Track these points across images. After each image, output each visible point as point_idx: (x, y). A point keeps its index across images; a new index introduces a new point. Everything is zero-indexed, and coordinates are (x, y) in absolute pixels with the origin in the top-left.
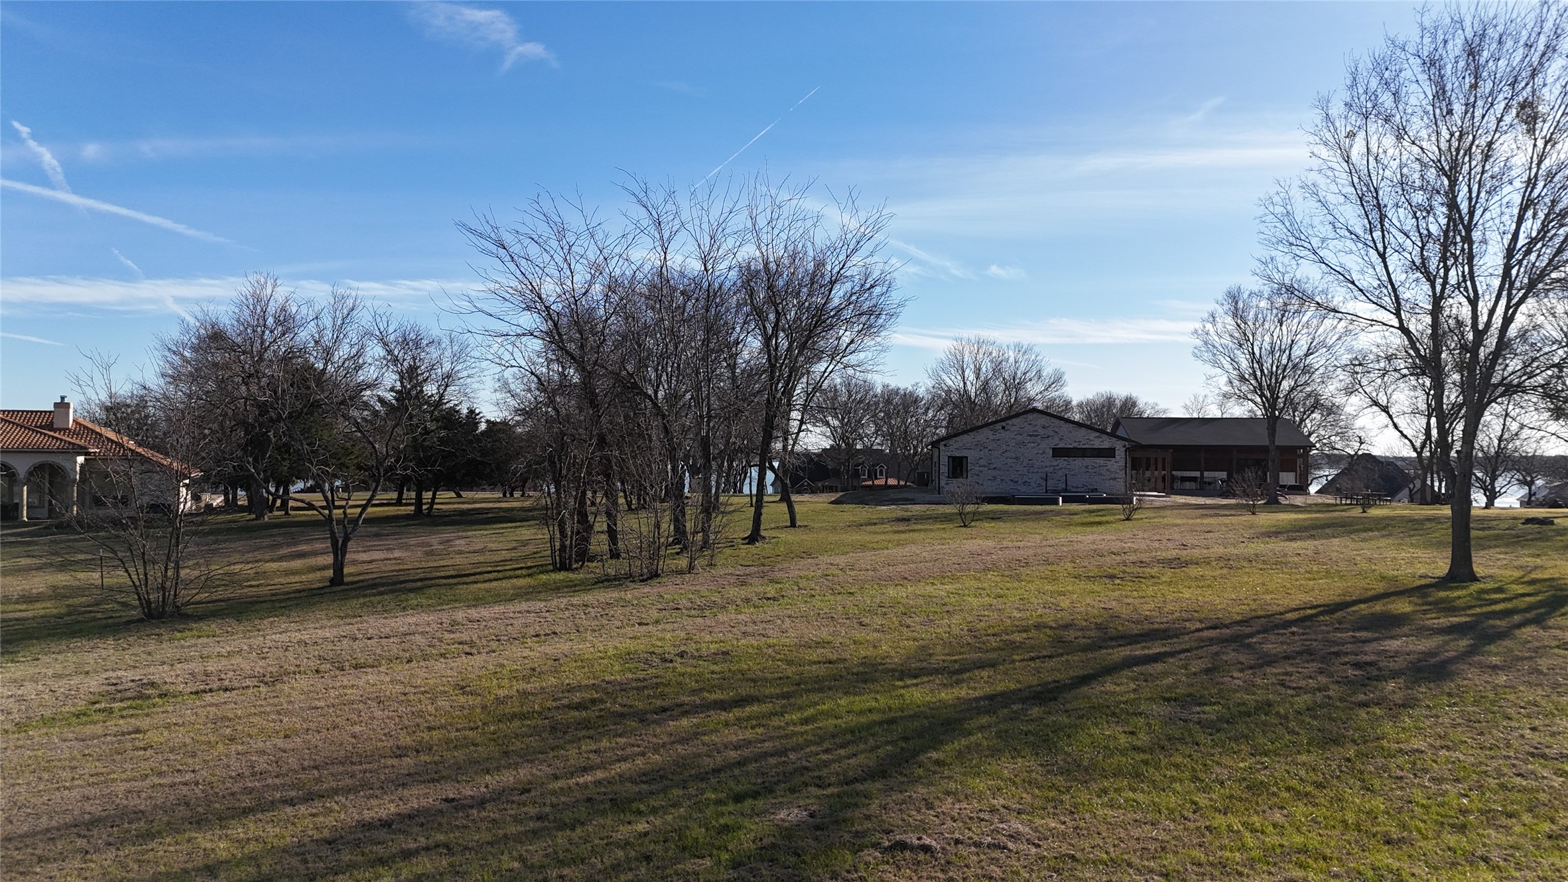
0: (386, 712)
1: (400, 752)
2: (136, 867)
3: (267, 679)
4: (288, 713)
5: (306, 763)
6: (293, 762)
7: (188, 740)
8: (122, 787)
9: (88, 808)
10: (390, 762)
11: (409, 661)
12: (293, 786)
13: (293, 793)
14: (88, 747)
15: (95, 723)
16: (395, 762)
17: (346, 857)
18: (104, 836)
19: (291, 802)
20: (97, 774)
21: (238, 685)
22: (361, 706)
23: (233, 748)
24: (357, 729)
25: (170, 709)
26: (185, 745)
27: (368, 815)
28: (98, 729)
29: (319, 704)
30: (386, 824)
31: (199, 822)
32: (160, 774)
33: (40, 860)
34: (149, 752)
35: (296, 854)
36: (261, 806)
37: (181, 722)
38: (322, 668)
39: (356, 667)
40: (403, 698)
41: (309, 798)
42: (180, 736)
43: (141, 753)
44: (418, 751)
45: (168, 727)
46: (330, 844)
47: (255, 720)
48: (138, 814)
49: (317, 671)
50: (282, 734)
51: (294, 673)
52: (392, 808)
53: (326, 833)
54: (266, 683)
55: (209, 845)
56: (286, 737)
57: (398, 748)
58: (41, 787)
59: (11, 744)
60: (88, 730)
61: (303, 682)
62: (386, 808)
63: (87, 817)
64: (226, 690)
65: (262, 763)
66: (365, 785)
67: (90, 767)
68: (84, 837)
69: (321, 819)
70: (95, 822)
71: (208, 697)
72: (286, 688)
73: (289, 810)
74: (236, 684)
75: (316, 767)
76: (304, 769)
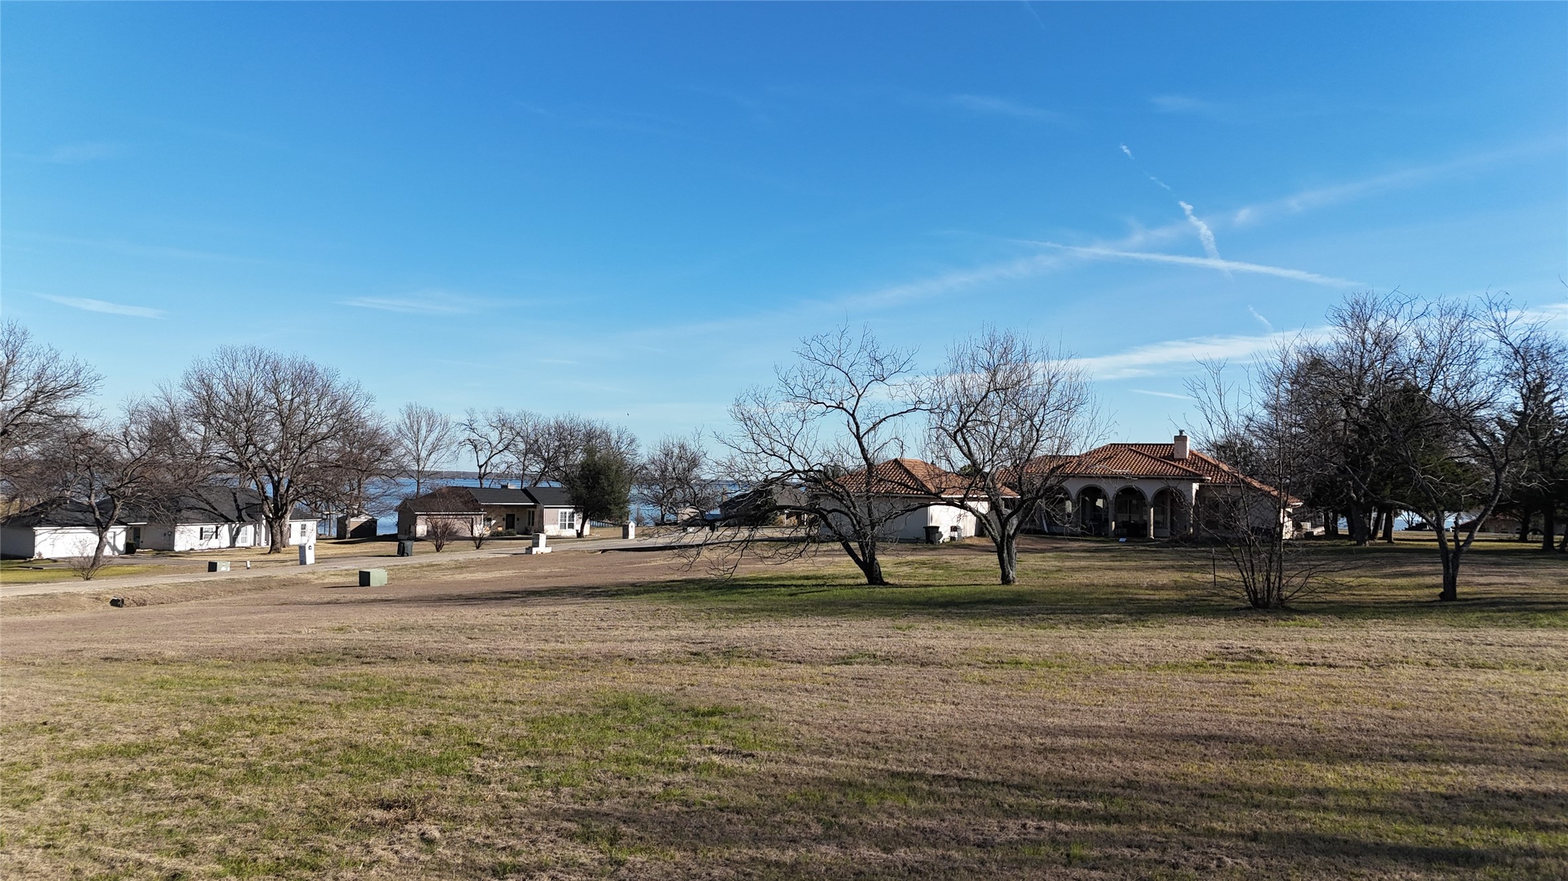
0: (1512, 706)
1: (1531, 742)
2: (1248, 774)
3: (1372, 663)
4: (1394, 691)
5: (1417, 731)
6: (1403, 729)
7: (1293, 696)
8: (1234, 718)
9: (1205, 725)
10: (1516, 747)
11: (1541, 668)
12: (1403, 746)
13: (1404, 752)
14: (1205, 687)
15: (1211, 673)
16: (1526, 748)
17: (1466, 813)
18: (1220, 747)
19: (1402, 759)
20: (1212, 706)
21: (1343, 664)
22: (1480, 697)
23: (1339, 708)
24: (1476, 714)
25: (1276, 672)
26: (1291, 698)
27: (1490, 784)
28: (1214, 677)
29: (1430, 689)
30: (1515, 796)
31: (1306, 756)
32: (1268, 715)
33: (1167, 752)
34: (1257, 699)
35: (1409, 799)
36: (1367, 755)
37: (1287, 682)
38: (1433, 662)
39: (1473, 666)
40: (1533, 697)
41: (1421, 759)
42: (1285, 692)
43: (1251, 698)
44: (1553, 744)
45: (1275, 684)
46: (1446, 798)
47: (1362, 691)
48: (1250, 740)
49: (1427, 664)
50: (1390, 706)
51: (1401, 662)
52: (1522, 784)
53: (1442, 789)
54: (1371, 667)
55: (1316, 773)
56: (1394, 708)
57: (1527, 736)
58: (1167, 706)
59: (1143, 676)
60: (1205, 677)
61: (1410, 671)
62: (1517, 782)
63: (1205, 732)
64: (1330, 666)
65: (1369, 724)
66: (1484, 761)
67: (1205, 700)
68: (1203, 744)
69: (1436, 777)
70: (1211, 737)
71: (1312, 669)
72: (1394, 673)
73: (1400, 764)
74: (1339, 662)
75: (1430, 737)
76: (1415, 736)
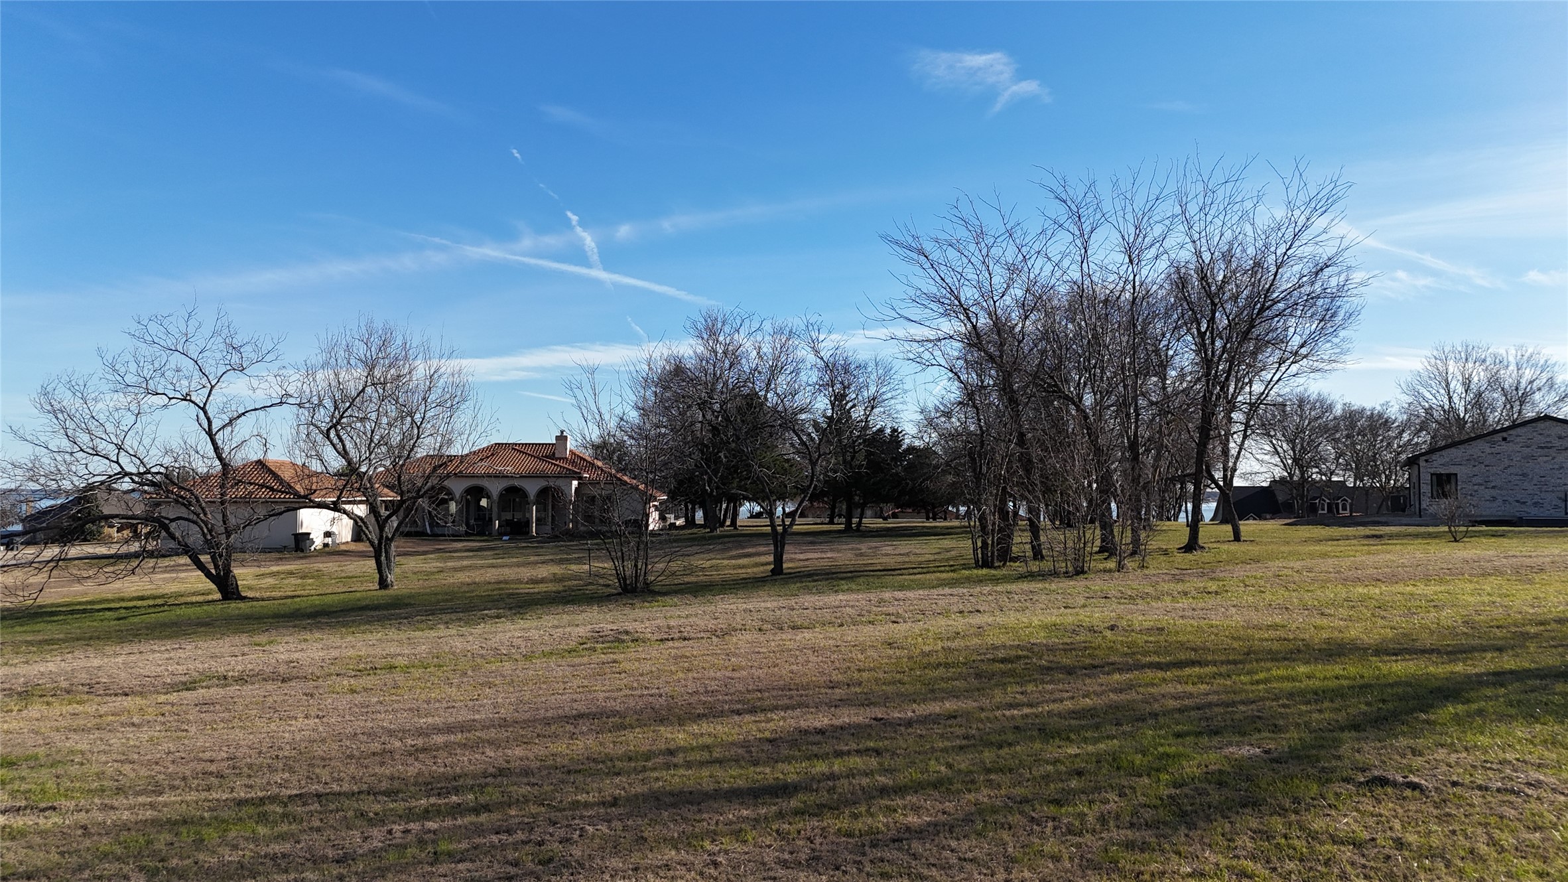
0: (820, 658)
1: (833, 685)
2: (611, 745)
3: (718, 633)
4: (735, 655)
5: (750, 688)
6: (740, 687)
7: (654, 669)
8: (602, 695)
9: (575, 705)
10: (823, 691)
11: (841, 625)
12: (739, 702)
13: (739, 706)
14: (576, 670)
15: (583, 656)
16: (830, 691)
17: (785, 752)
18: (588, 724)
19: (738, 713)
20: (583, 687)
21: (695, 636)
22: (797, 653)
23: (690, 675)
24: (794, 667)
25: (640, 649)
26: (652, 672)
27: (803, 724)
28: (585, 660)
29: (761, 650)
30: (821, 732)
31: (662, 721)
32: (632, 688)
33: (538, 736)
34: (623, 675)
35: (742, 747)
36: (712, 713)
37: (649, 657)
38: (765, 627)
39: (793, 628)
40: (835, 649)
41: (753, 711)
42: (647, 667)
43: (618, 675)
44: (848, 685)
45: (638, 660)
46: (771, 742)
47: (709, 658)
48: (615, 713)
49: (760, 630)
50: (731, 668)
51: (741, 630)
52: (826, 721)
53: (767, 734)
54: (717, 636)
55: (669, 736)
56: (733, 670)
57: (831, 681)
58: (541, 692)
59: (520, 667)
60: (577, 661)
61: (748, 636)
62: (822, 720)
63: (574, 712)
64: (685, 639)
65: (713, 686)
66: (800, 705)
67: (576, 682)
68: (572, 724)
69: (763, 724)
70: (581, 716)
71: (670, 644)
72: (734, 639)
73: (736, 718)
74: (693, 635)
75: (759, 691)
76: (748, 691)
